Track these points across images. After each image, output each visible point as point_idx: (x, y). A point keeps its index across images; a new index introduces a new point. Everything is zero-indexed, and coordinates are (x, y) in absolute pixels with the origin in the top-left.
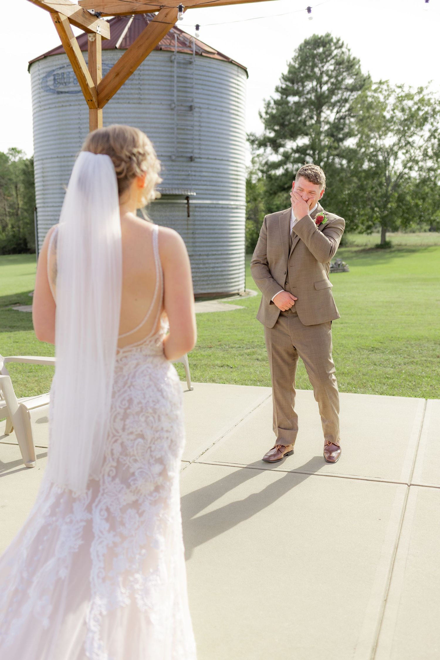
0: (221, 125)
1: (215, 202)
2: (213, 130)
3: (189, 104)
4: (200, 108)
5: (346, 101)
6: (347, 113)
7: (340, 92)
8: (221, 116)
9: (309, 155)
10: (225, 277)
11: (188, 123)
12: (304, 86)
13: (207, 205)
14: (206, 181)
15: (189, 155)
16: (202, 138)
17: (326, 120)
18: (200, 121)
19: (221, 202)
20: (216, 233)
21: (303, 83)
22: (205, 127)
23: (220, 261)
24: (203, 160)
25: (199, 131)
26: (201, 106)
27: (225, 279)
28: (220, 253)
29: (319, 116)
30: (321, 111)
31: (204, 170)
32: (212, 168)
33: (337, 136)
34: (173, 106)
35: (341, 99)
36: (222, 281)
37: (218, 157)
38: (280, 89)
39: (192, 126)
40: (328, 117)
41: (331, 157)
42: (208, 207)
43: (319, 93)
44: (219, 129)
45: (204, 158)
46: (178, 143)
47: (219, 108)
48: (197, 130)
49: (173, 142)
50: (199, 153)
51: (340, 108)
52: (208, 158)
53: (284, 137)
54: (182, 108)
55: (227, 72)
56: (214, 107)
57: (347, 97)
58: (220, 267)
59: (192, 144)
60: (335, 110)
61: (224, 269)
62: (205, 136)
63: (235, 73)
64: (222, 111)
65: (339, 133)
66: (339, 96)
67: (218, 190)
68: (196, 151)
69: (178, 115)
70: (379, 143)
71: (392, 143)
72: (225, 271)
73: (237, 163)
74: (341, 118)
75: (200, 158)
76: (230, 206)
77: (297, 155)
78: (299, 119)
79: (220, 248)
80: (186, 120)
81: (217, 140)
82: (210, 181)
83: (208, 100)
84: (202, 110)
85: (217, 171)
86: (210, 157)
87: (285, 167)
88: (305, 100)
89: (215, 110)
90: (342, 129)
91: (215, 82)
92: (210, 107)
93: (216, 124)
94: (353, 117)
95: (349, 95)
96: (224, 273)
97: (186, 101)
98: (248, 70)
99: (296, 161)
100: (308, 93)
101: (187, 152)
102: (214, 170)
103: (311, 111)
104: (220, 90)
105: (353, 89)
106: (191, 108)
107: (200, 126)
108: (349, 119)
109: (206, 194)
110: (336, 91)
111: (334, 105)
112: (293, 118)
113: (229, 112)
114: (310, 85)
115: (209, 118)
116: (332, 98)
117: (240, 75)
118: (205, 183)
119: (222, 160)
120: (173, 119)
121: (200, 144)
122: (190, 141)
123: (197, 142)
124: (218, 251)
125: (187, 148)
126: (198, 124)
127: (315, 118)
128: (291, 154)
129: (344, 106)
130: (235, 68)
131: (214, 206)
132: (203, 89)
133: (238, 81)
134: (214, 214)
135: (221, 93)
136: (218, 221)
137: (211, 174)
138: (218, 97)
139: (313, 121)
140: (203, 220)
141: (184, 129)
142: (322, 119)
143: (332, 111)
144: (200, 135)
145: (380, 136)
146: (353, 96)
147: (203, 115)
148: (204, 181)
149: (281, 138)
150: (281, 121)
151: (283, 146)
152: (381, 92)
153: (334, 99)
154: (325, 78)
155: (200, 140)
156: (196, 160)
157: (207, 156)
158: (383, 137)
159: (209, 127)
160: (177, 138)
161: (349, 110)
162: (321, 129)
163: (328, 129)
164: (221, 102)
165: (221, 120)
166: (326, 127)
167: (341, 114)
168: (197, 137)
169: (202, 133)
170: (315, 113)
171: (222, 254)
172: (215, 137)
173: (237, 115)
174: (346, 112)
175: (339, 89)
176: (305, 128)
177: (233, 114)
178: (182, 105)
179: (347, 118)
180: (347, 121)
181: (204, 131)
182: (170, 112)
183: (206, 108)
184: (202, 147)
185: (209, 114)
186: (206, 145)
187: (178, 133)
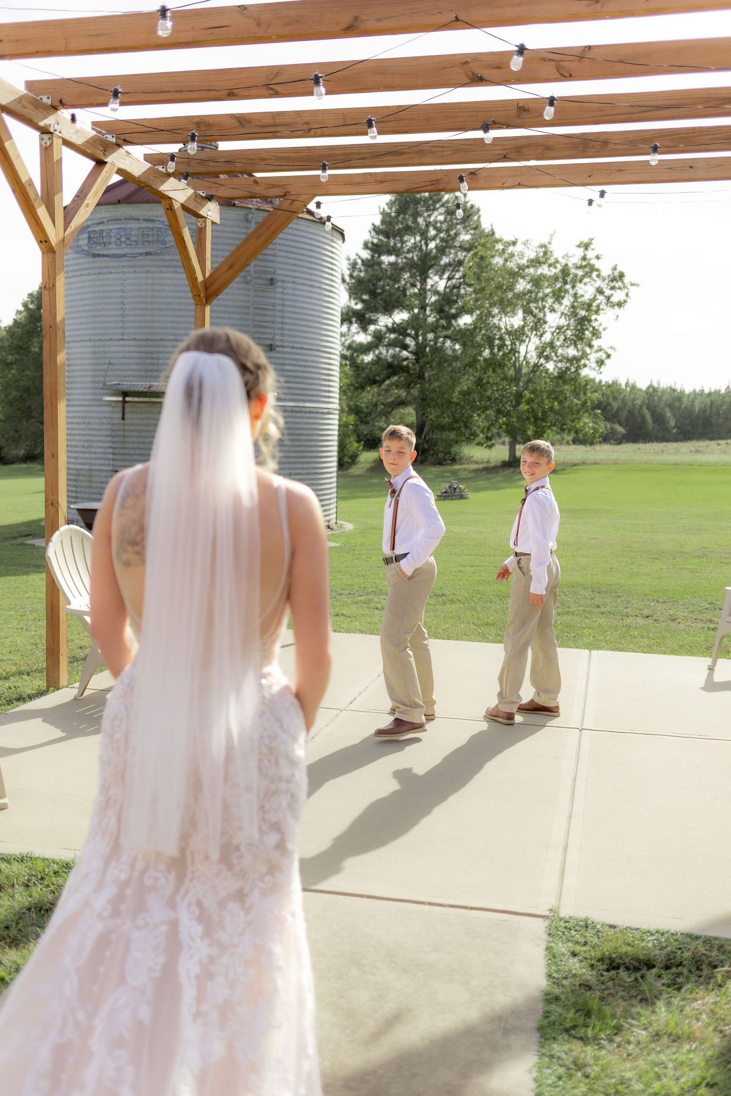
0: (310, 303)
1: (301, 404)
2: (301, 311)
3: (270, 277)
4: (283, 281)
5: (460, 263)
6: (462, 280)
7: (453, 251)
8: (310, 292)
9: (409, 335)
11: (267, 300)
12: (403, 242)
13: (290, 409)
14: (289, 376)
15: (269, 342)
17: (433, 289)
18: (283, 299)
19: (307, 405)
20: (301, 446)
21: (401, 237)
22: (290, 306)
24: (286, 350)
25: (282, 311)
26: (285, 279)
28: (306, 471)
29: (424, 281)
30: (428, 277)
31: (287, 362)
32: (298, 360)
33: (448, 312)
34: (249, 278)
35: (454, 261)
37: (305, 346)
38: (370, 245)
39: (273, 305)
40: (436, 285)
41: (441, 340)
42: (291, 411)
43: (424, 252)
44: (307, 309)
45: (287, 347)
46: (255, 326)
47: (307, 282)
48: (279, 311)
49: (248, 326)
50: (280, 340)
51: (453, 273)
52: (293, 347)
53: (375, 310)
54: (260, 281)
55: (319, 235)
56: (302, 281)
57: (462, 258)
59: (272, 328)
60: (446, 276)
62: (289, 318)
63: (329, 237)
64: (312, 286)
65: (451, 308)
66: (452, 256)
67: (304, 389)
68: (277, 337)
69: (255, 290)
70: (505, 323)
71: (521, 324)
73: (330, 353)
74: (454, 287)
75: (282, 346)
76: (320, 411)
77: (393, 336)
78: (397, 286)
79: (305, 466)
80: (266, 297)
81: (305, 323)
82: (295, 377)
83: (294, 271)
84: (286, 285)
85: (304, 363)
86: (296, 345)
87: (377, 352)
88: (404, 260)
89: (303, 284)
90: (456, 302)
92: (297, 280)
93: (303, 302)
94: (469, 285)
95: (465, 257)
97: (265, 272)
98: (345, 233)
99: (392, 344)
100: (409, 251)
101: (267, 339)
102: (300, 363)
103: (413, 276)
104: (308, 259)
105: (469, 248)
106: (272, 282)
107: (283, 305)
108: (464, 288)
109: (289, 394)
110: (447, 250)
111: (444, 269)
112: (388, 285)
113: (320, 288)
114: (411, 241)
115: (294, 295)
116: (442, 259)
117: (335, 240)
118: (288, 379)
119: (311, 349)
120: (249, 296)
121: (282, 329)
122: (270, 325)
123: (279, 326)
124: (303, 469)
125: (266, 333)
126: (280, 302)
127: (419, 285)
128: (386, 333)
129: (458, 271)
131: (299, 409)
132: (288, 258)
133: (333, 247)
135: (311, 262)
137: (296, 368)
138: (306, 267)
139: (416, 290)
141: (263, 309)
142: (429, 287)
143: (441, 278)
144: (282, 317)
145: (506, 314)
147: (286, 291)
149: (372, 312)
150: (372, 288)
151: (374, 322)
153: (445, 260)
154: (432, 232)
155: (282, 323)
156: (278, 349)
157: (291, 345)
158: (509, 314)
159: (294, 307)
160: (254, 320)
161: (465, 276)
162: (427, 301)
163: (436, 301)
164: (312, 274)
165: (310, 297)
166: (434, 299)
167: (454, 281)
168: (279, 320)
169: (285, 315)
170: (418, 278)
172: (302, 320)
173: (331, 292)
174: (460, 278)
175: (450, 247)
176: (405, 299)
177: (326, 290)
178: (259, 278)
179: (462, 287)
180: (462, 291)
181: (288, 312)
182: (244, 286)
183: (291, 283)
184: (285, 332)
185: (294, 289)
186: (290, 330)
187: (255, 314)
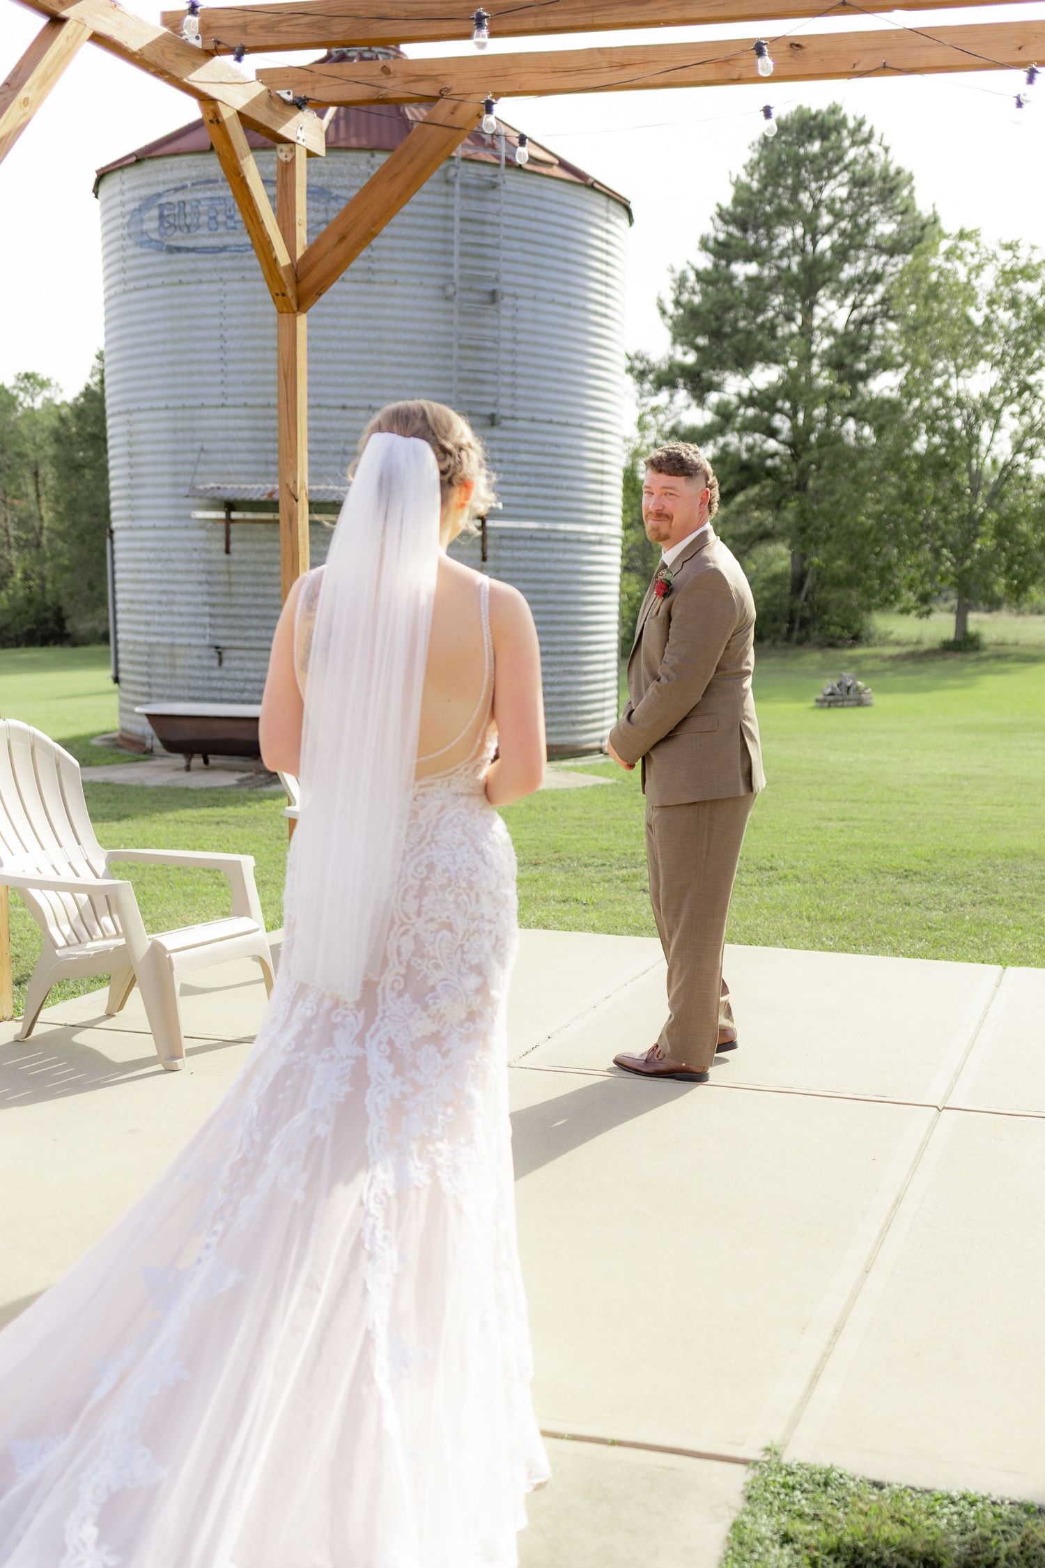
0: (565, 338)
1: (548, 526)
2: (547, 351)
3: (489, 287)
4: (515, 296)
5: (877, 278)
6: (879, 308)
7: (862, 254)
8: (566, 316)
9: (781, 411)
10: (569, 708)
11: (486, 332)
12: (771, 238)
13: (529, 534)
14: (527, 474)
15: (488, 410)
16: (519, 370)
17: (826, 325)
18: (514, 329)
19: (562, 526)
20: (549, 602)
21: (770, 229)
22: (528, 343)
23: (557, 669)
24: (520, 424)
25: (513, 352)
26: (519, 291)
27: (569, 713)
28: (558, 649)
29: (808, 313)
30: (814, 303)
31: (522, 447)
32: (544, 444)
33: (851, 367)
34: (451, 290)
35: (865, 273)
36: (563, 719)
37: (556, 418)
38: (711, 243)
39: (496, 341)
40: (832, 317)
41: (838, 419)
42: (531, 538)
43: (810, 257)
44: (560, 348)
45: (523, 419)
46: (462, 380)
47: (559, 298)
48: (506, 351)
49: (450, 379)
50: (512, 407)
51: (862, 296)
52: (533, 420)
53: (721, 365)
54: (473, 296)
55: (582, 210)
56: (550, 296)
57: (880, 268)
58: (559, 684)
59: (494, 383)
60: (849, 301)
61: (567, 688)
62: (526, 365)
63: (602, 212)
64: (569, 305)
65: (857, 358)
66: (861, 264)
67: (555, 498)
68: (504, 401)
69: (463, 313)
70: (957, 386)
71: (986, 391)
72: (569, 693)
73: (602, 431)
74: (864, 320)
75: (513, 418)
76: (585, 538)
77: (751, 412)
78: (760, 319)
79: (557, 639)
80: (482, 326)
81: (555, 374)
82: (537, 475)
83: (535, 277)
84: (520, 303)
85: (554, 450)
86: (539, 415)
87: (721, 441)
88: (774, 272)
89: (553, 302)
90: (866, 349)
91: (554, 235)
92: (540, 294)
93: (552, 335)
94: (892, 318)
95: (885, 264)
96: (567, 699)
97: (482, 279)
98: (632, 206)
99: (749, 427)
100: (782, 255)
101: (481, 403)
102: (546, 449)
103: (789, 301)
104: (563, 254)
105: (893, 248)
106: (493, 296)
107: (514, 340)
108: (882, 323)
109: (527, 507)
110: (852, 252)
111: (846, 288)
112: (744, 318)
113: (584, 309)
114: (786, 236)
115: (535, 321)
116: (841, 270)
117: (613, 219)
118: (525, 479)
119: (567, 424)
120: (451, 323)
121: (513, 385)
122: (491, 377)
123: (508, 380)
125: (482, 393)
126: (509, 335)
127: (799, 319)
128: (738, 408)
129: (872, 292)
130: (602, 200)
131: (545, 535)
132: (524, 252)
133: (608, 231)
134: (546, 555)
135: (567, 261)
136: (555, 572)
137: (539, 459)
138: (558, 270)
139: (794, 328)
140: (518, 570)
141: (477, 348)
142: (816, 323)
143: (840, 305)
144: (514, 362)
145: (958, 370)
146: (895, 265)
147: (522, 314)
148: (522, 474)
149: (714, 369)
150: (714, 325)
151: (717, 387)
152: (960, 257)
153: (848, 272)
154: (826, 220)
155: (513, 374)
156: (505, 423)
157: (530, 415)
158: (965, 372)
159: (536, 344)
160: (460, 369)
161: (883, 301)
162: (814, 348)
163: (831, 347)
164: (567, 283)
165: (566, 327)
167: (864, 310)
168: (507, 368)
169: (519, 359)
170: (799, 305)
171: (562, 653)
172: (551, 368)
173: (605, 316)
174: (875, 305)
175: (858, 248)
176: (774, 344)
177: (596, 313)
178: (471, 289)
179: (878, 321)
180: (879, 330)
181: (524, 353)
182: (442, 305)
183: (529, 299)
184: (520, 392)
185: (536, 311)
186: (528, 387)
187: (461, 358)
